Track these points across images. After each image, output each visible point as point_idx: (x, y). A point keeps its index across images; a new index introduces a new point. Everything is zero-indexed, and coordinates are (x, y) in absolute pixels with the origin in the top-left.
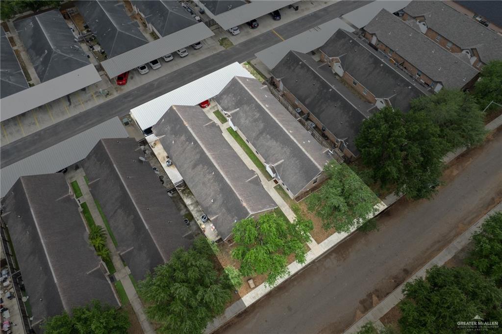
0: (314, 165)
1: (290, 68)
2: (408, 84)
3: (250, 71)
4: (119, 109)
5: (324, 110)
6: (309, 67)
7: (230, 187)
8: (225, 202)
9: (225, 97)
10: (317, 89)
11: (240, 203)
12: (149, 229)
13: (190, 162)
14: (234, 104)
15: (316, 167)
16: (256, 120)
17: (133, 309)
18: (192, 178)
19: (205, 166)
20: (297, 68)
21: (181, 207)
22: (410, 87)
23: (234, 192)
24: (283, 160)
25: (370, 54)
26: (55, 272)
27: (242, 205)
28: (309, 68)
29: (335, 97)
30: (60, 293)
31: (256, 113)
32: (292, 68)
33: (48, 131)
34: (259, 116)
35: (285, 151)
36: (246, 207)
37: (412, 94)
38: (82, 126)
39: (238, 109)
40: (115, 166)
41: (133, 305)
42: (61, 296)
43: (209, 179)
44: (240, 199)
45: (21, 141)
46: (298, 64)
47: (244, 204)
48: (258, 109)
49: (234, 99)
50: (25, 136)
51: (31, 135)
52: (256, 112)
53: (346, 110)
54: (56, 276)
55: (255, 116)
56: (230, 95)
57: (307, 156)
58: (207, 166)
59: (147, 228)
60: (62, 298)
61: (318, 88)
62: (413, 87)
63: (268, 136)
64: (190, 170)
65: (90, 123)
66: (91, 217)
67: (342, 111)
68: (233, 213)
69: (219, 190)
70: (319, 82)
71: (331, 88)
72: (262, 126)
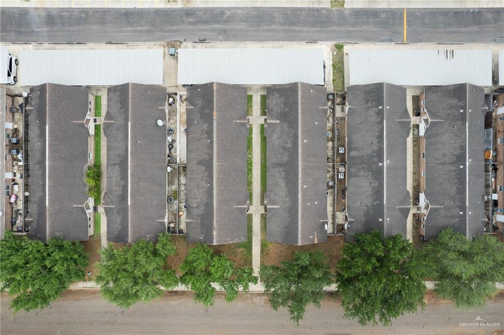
0: (297, 235)
1: (367, 102)
2: (463, 208)
3: (335, 60)
4: (175, 28)
5: (358, 176)
6: (383, 120)
7: (213, 210)
8: (204, 216)
9: (277, 96)
10: (371, 151)
11: (212, 229)
12: (131, 205)
13: (199, 156)
14: (279, 112)
15: (297, 238)
16: (284, 148)
17: (100, 240)
18: (193, 170)
19: (207, 173)
20: (373, 109)
21: (175, 181)
22: (461, 213)
23: (213, 216)
24: (279, 207)
25: (464, 144)
26: (49, 196)
27: (212, 232)
28: (382, 122)
29: (378, 174)
30: (47, 216)
31: (289, 142)
32: (369, 105)
33: (96, 14)
34: (291, 147)
35: (286, 201)
36: (215, 236)
37: (457, 220)
38: (130, 28)
39: (278, 121)
40: (129, 123)
41: (101, 238)
42: (47, 218)
43: (203, 187)
44: (215, 226)
45: (68, 11)
46: (377, 106)
47: (215, 233)
48: (294, 139)
49: (282, 106)
50: (73, 7)
51: (79, 8)
52: (291, 140)
53: (375, 197)
54: (49, 200)
55: (287, 143)
56: (282, 99)
57: (298, 222)
58: (208, 173)
59: (129, 203)
60: (47, 221)
61: (373, 150)
62: (465, 215)
63: (284, 173)
64: (195, 163)
65: (139, 28)
66: (100, 143)
67: (371, 193)
68: (204, 231)
69: (205, 203)
70: (378, 145)
71: (383, 162)
72: (286, 159)
